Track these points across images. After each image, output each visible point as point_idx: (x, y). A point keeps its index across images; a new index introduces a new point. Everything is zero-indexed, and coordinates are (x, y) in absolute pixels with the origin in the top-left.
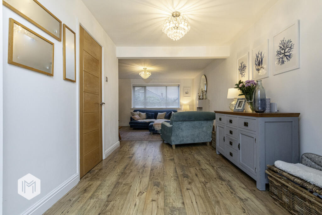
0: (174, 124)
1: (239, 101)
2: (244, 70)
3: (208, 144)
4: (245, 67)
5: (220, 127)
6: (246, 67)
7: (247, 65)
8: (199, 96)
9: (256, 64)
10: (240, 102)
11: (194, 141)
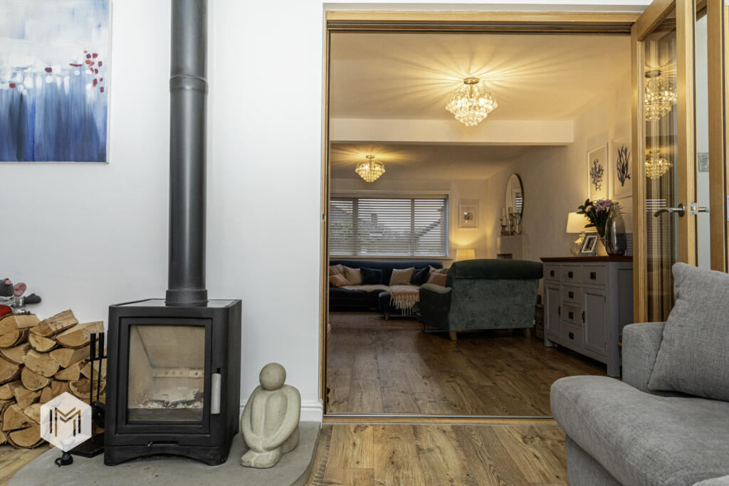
0: (454, 285)
1: (588, 237)
2: (599, 177)
3: (528, 333)
4: (601, 170)
5: (552, 289)
6: (603, 171)
7: (605, 168)
8: (504, 227)
9: (618, 168)
10: (590, 239)
11: (495, 325)
